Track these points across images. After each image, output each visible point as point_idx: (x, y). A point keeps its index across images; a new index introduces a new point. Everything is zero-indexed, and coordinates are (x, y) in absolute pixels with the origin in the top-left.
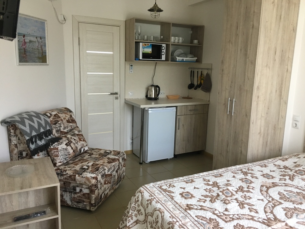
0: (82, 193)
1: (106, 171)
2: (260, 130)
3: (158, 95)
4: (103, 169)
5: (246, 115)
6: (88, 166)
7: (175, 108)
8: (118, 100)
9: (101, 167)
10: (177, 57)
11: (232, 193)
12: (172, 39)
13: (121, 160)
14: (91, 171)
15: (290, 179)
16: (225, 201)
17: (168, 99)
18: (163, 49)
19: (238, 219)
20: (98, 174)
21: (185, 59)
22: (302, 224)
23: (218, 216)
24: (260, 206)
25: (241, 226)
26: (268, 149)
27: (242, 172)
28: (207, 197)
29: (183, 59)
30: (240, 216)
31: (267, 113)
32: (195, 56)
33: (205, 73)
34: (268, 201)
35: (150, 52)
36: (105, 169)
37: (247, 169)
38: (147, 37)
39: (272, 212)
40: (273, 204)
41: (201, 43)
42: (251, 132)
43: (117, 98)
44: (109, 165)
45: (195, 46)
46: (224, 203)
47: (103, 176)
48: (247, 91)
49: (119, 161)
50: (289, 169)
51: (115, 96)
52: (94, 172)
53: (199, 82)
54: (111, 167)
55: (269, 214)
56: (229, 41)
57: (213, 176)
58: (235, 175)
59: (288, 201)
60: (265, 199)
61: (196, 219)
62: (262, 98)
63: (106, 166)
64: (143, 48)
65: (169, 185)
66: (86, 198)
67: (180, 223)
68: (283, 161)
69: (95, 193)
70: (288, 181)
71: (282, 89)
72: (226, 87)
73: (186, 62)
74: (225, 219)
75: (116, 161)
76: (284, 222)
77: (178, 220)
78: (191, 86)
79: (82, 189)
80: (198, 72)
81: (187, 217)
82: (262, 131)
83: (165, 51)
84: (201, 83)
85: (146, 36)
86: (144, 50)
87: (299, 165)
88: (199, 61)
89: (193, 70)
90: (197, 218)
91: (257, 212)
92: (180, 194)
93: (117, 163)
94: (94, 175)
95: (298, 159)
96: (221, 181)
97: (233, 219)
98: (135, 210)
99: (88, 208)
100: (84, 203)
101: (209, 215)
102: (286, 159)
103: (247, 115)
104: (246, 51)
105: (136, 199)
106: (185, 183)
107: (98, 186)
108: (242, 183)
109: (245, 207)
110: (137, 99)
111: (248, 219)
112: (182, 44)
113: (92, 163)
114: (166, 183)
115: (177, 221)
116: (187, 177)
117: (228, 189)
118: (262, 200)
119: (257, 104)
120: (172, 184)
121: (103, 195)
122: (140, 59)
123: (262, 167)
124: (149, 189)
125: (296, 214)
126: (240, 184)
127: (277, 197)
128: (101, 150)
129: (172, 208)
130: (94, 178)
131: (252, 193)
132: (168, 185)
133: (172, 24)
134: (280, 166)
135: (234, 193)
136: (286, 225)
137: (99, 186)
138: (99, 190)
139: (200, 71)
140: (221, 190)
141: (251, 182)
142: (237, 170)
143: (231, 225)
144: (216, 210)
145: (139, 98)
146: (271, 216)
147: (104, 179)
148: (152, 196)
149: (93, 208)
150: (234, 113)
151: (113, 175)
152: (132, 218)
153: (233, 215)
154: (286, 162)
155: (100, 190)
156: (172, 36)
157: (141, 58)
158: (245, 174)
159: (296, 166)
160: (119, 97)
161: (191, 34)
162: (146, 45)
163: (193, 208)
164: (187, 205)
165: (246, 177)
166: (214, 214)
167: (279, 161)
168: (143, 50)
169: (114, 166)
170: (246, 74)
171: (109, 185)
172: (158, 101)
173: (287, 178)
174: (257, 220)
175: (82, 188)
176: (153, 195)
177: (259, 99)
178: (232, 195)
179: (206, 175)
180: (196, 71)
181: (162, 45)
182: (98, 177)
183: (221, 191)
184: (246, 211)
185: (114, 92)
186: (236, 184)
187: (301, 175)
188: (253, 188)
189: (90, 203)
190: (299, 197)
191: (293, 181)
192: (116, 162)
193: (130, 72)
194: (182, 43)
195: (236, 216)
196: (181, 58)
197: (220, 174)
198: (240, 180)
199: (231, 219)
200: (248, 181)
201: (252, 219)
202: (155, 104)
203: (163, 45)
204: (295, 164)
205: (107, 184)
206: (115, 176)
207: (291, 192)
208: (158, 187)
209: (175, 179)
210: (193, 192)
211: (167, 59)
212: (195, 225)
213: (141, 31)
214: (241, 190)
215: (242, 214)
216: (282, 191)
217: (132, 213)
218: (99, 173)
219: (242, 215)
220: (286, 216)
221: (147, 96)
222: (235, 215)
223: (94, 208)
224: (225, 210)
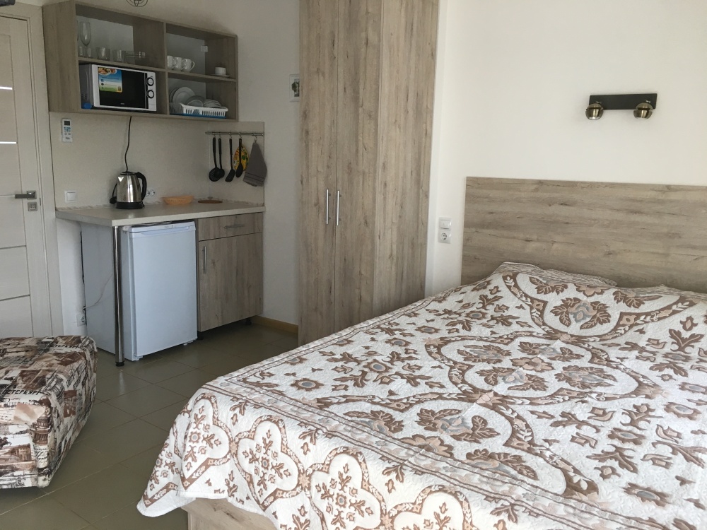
0: (7, 448)
1: (65, 383)
2: (392, 250)
3: (143, 195)
4: (55, 380)
5: (366, 222)
6: (11, 379)
7: (193, 223)
8: (38, 213)
9: (48, 376)
10: (183, 105)
11: (386, 366)
12: (170, 61)
13: (88, 354)
14: (27, 388)
15: (464, 328)
16: (382, 380)
17: (167, 205)
18: (151, 84)
19: (418, 402)
20: (49, 392)
21: (201, 110)
22: (517, 389)
23: (382, 405)
24: (441, 376)
25: (429, 411)
26: (404, 287)
27: (382, 330)
28: (346, 381)
29: (196, 111)
30: (419, 397)
31: (400, 217)
32: (223, 105)
33: (249, 143)
34: (449, 368)
35: (119, 89)
36: (61, 380)
37: (387, 324)
38: (108, 52)
39: (464, 382)
40: (459, 369)
41: (233, 75)
42: (378, 254)
43: (33, 207)
44: (67, 369)
45: (222, 81)
46: (382, 383)
47: (61, 396)
48: (364, 173)
49: (85, 358)
50: (455, 313)
51: (26, 201)
52: (34, 389)
53: (236, 165)
54: (72, 372)
55: (461, 385)
56: (316, 69)
57: (335, 344)
58: (374, 336)
59: (479, 361)
60: (443, 365)
61: (347, 417)
62: (391, 187)
63: (61, 372)
64: (101, 77)
65: (260, 374)
66: (20, 458)
67: (325, 430)
68: (440, 302)
69: (47, 440)
70: (463, 332)
71: (420, 170)
72: (317, 168)
73: (205, 116)
74: (396, 407)
75: (80, 359)
76: (491, 391)
77: (319, 427)
78: (216, 175)
79: (6, 438)
80: (231, 140)
81: (329, 419)
82: (395, 253)
83: (154, 88)
84: (240, 166)
85: (104, 50)
86: (102, 84)
87: (469, 304)
88: (232, 116)
89: (217, 137)
90: (350, 416)
91: (442, 387)
92: (292, 385)
93: (82, 362)
94: (38, 397)
95: (463, 295)
96: (355, 350)
97: (411, 405)
98: (199, 438)
99: (28, 483)
100: (16, 473)
101: (366, 407)
102: (444, 299)
103: (368, 221)
104: (356, 92)
105: (196, 415)
106: (288, 365)
107: (52, 421)
108: (392, 348)
109: (419, 383)
110: (89, 208)
111: (434, 399)
112: (192, 74)
113: (19, 372)
114: (253, 372)
115: (318, 429)
116: (287, 354)
117: (375, 361)
118: (440, 367)
119: (385, 198)
120: (266, 371)
121: (63, 443)
122: (95, 105)
123: (410, 316)
124: (223, 388)
125: (500, 376)
126: (390, 349)
127: (460, 359)
128: (23, 339)
129: (292, 410)
130: (41, 403)
131: (417, 359)
132: (258, 374)
133: (168, 25)
134: (438, 311)
135: (389, 365)
136: (496, 394)
137: (55, 421)
138: (55, 431)
139: (236, 139)
140: (364, 364)
141: (407, 343)
142: (373, 328)
143: (412, 415)
144: (374, 397)
145: (94, 205)
146: (466, 387)
147: (63, 404)
148: (238, 399)
149: (45, 480)
150: (340, 220)
151: (78, 393)
152: (195, 457)
153: (408, 399)
154: (444, 303)
155: (57, 430)
156: (168, 55)
157: (96, 103)
158: (390, 331)
159: (464, 307)
160: (38, 204)
161: (206, 53)
162: (107, 72)
163: (331, 403)
164: (319, 400)
165: (394, 337)
166: (374, 403)
167: (432, 303)
168: (101, 82)
169: (77, 369)
170: (360, 138)
171: (74, 417)
172: (145, 210)
173: (459, 326)
174: (448, 397)
175: (7, 436)
176: (238, 397)
177: (387, 189)
178: (387, 369)
179: (322, 345)
180: (226, 139)
181: (146, 74)
182: (49, 398)
183: (364, 367)
184: (423, 388)
185: (24, 192)
186: (383, 350)
187: (478, 319)
188: (415, 352)
189: (34, 468)
190: (491, 352)
191: (470, 330)
192: (80, 362)
193: (64, 140)
194: (191, 72)
195: (412, 398)
196: (192, 108)
197: (346, 340)
198: (386, 342)
199: (408, 406)
200: (402, 343)
201: (440, 397)
202: (137, 216)
203: (150, 74)
204: (461, 305)
205: (69, 415)
206: (81, 395)
207: (476, 347)
208: (239, 381)
209: (265, 361)
210: (315, 377)
211: (160, 110)
212: (353, 427)
213: (90, 36)
214: (397, 358)
215: (420, 393)
216: (462, 348)
217: (192, 448)
218: (50, 390)
219: (420, 395)
220: (489, 383)
221: (113, 200)
222: (409, 397)
223: (47, 477)
224: (388, 394)
